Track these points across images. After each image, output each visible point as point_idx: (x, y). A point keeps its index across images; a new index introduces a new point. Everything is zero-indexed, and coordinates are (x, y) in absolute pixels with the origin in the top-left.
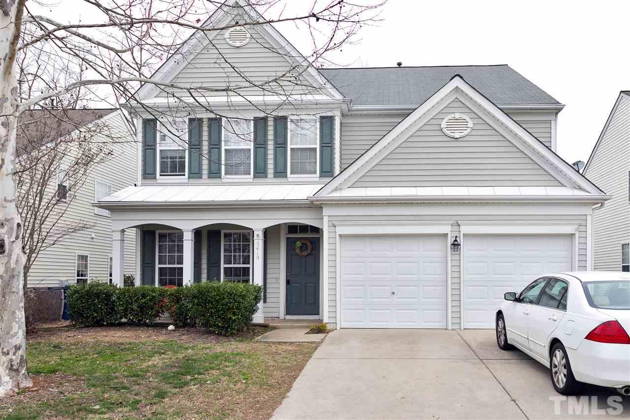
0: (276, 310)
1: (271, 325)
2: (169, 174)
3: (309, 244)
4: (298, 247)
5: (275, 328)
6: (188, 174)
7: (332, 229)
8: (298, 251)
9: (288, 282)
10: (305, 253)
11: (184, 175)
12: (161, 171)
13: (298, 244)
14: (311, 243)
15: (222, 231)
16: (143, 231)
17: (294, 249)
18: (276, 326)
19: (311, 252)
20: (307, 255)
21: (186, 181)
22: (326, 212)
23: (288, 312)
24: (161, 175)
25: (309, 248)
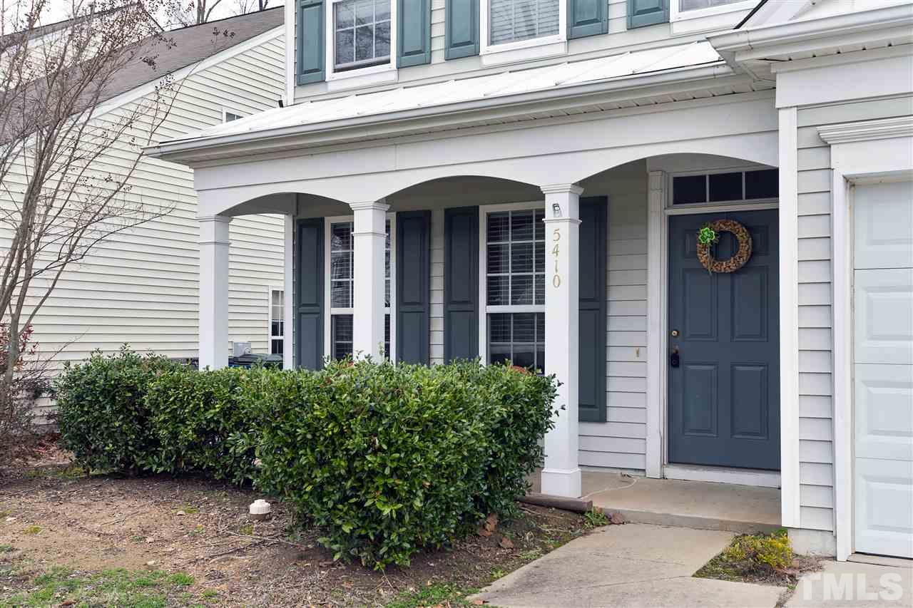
0: (636, 446)
1: (597, 504)
2: (355, 63)
3: (742, 235)
4: (705, 247)
5: (608, 519)
6: (397, 57)
7: (817, 159)
8: (704, 257)
9: (674, 360)
10: (730, 265)
11: (388, 62)
12: (338, 61)
13: (707, 235)
14: (751, 230)
15: (481, 208)
16: (299, 221)
17: (694, 254)
18: (617, 513)
19: (749, 261)
20: (737, 272)
21: (393, 77)
22: (789, 91)
23: (675, 456)
24: (336, 71)
25: (745, 249)
